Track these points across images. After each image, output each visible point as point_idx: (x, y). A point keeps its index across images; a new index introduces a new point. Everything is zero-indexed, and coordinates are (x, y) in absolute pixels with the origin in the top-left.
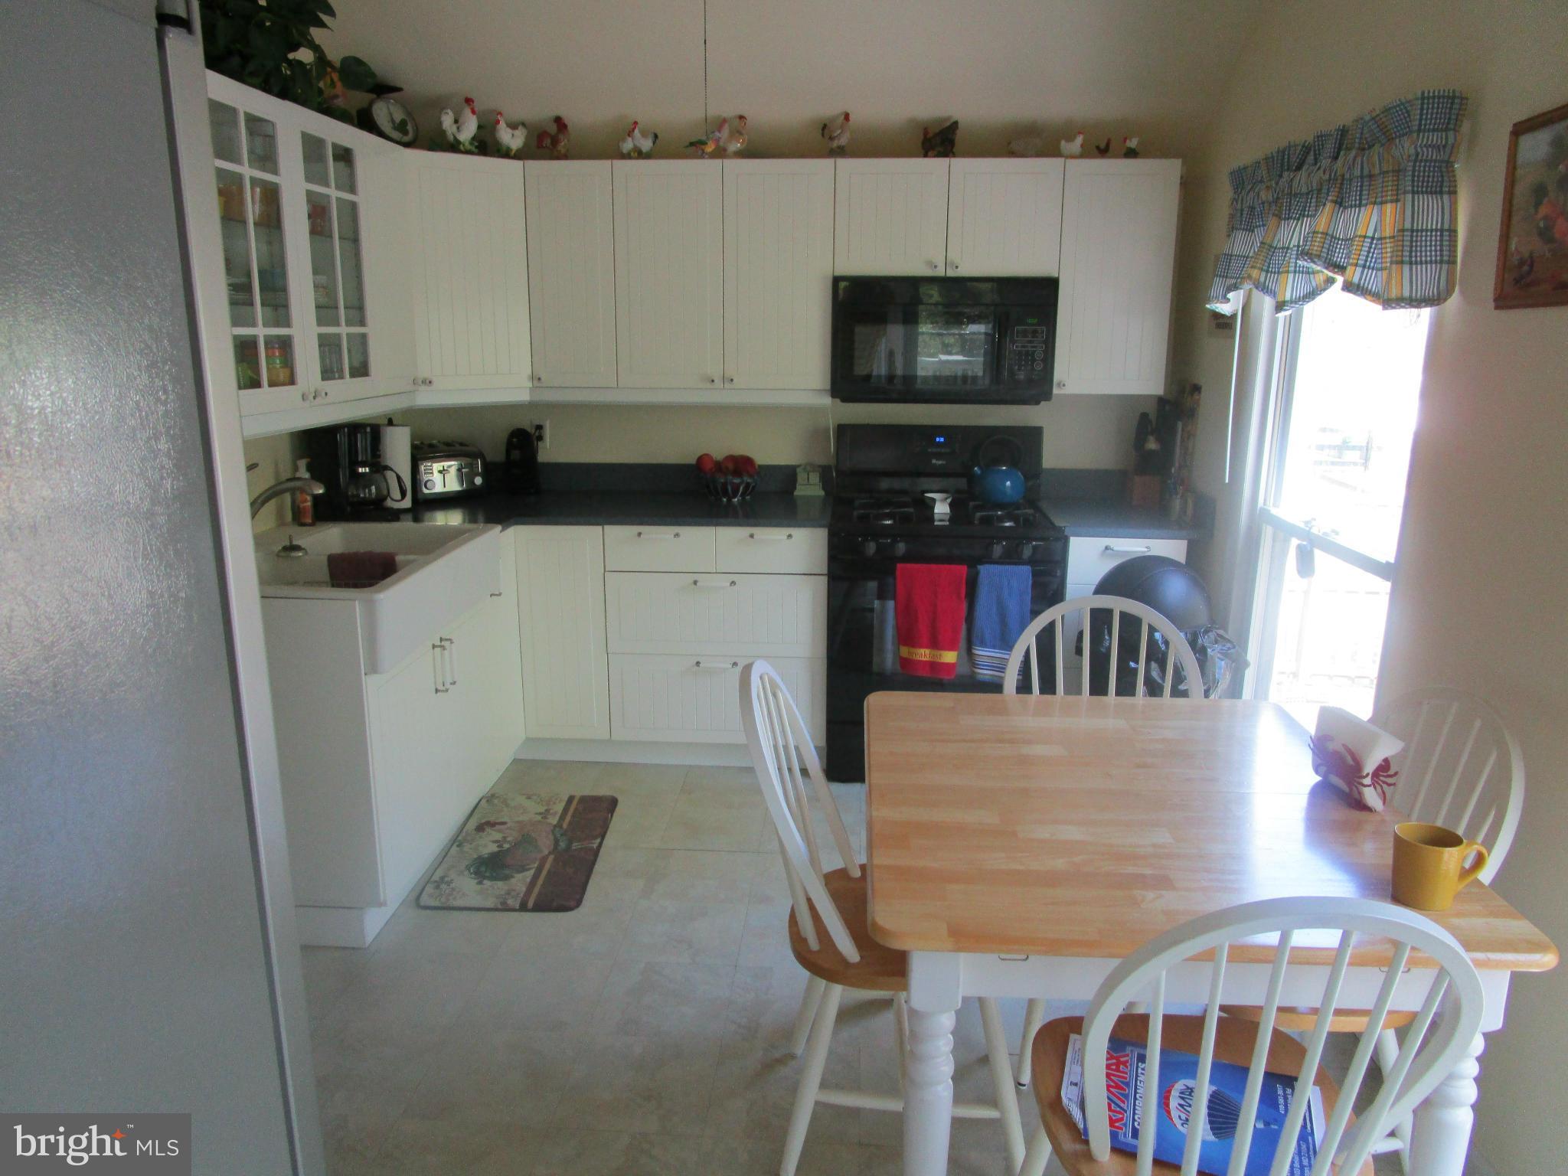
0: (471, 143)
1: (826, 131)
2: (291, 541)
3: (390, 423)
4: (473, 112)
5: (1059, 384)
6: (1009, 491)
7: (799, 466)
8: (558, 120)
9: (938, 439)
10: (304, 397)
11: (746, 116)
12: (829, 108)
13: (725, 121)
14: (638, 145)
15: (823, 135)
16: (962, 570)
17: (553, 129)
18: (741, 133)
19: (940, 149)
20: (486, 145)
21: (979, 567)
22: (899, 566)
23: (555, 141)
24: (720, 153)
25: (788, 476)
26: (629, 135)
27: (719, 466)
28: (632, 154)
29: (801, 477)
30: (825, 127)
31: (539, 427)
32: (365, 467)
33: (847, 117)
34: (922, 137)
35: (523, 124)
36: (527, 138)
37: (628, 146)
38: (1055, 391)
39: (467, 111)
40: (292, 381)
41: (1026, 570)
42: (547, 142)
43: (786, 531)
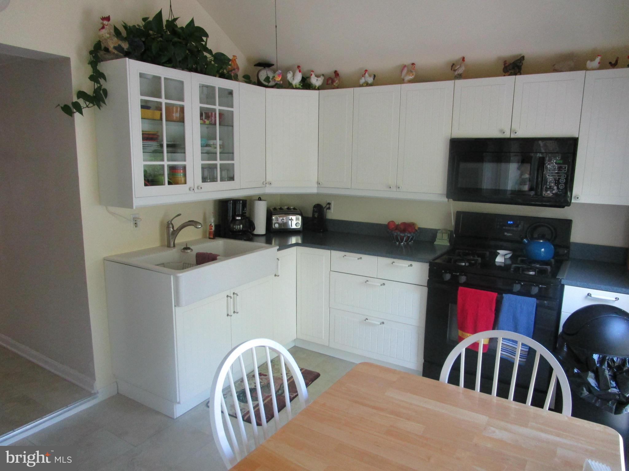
0: (300, 85)
1: (454, 66)
2: (186, 245)
3: (260, 199)
4: (300, 71)
5: (575, 197)
6: (543, 254)
7: (439, 230)
8: (336, 72)
9: (509, 222)
10: (190, 189)
11: (415, 64)
12: (455, 56)
13: (405, 66)
14: (366, 80)
15: (451, 69)
16: (495, 295)
17: (333, 75)
18: (411, 72)
19: (512, 71)
20: (306, 84)
21: (504, 295)
22: (460, 288)
23: (333, 81)
24: (401, 81)
25: (433, 233)
26: (363, 76)
27: (397, 227)
28: (364, 85)
29: (439, 235)
30: (453, 64)
31: (329, 204)
32: (239, 217)
33: (463, 59)
34: (503, 66)
35: (323, 75)
36: (324, 81)
37: (362, 81)
38: (573, 201)
39: (297, 71)
40: (185, 183)
41: (533, 301)
42: (330, 82)
43: (410, 263)
